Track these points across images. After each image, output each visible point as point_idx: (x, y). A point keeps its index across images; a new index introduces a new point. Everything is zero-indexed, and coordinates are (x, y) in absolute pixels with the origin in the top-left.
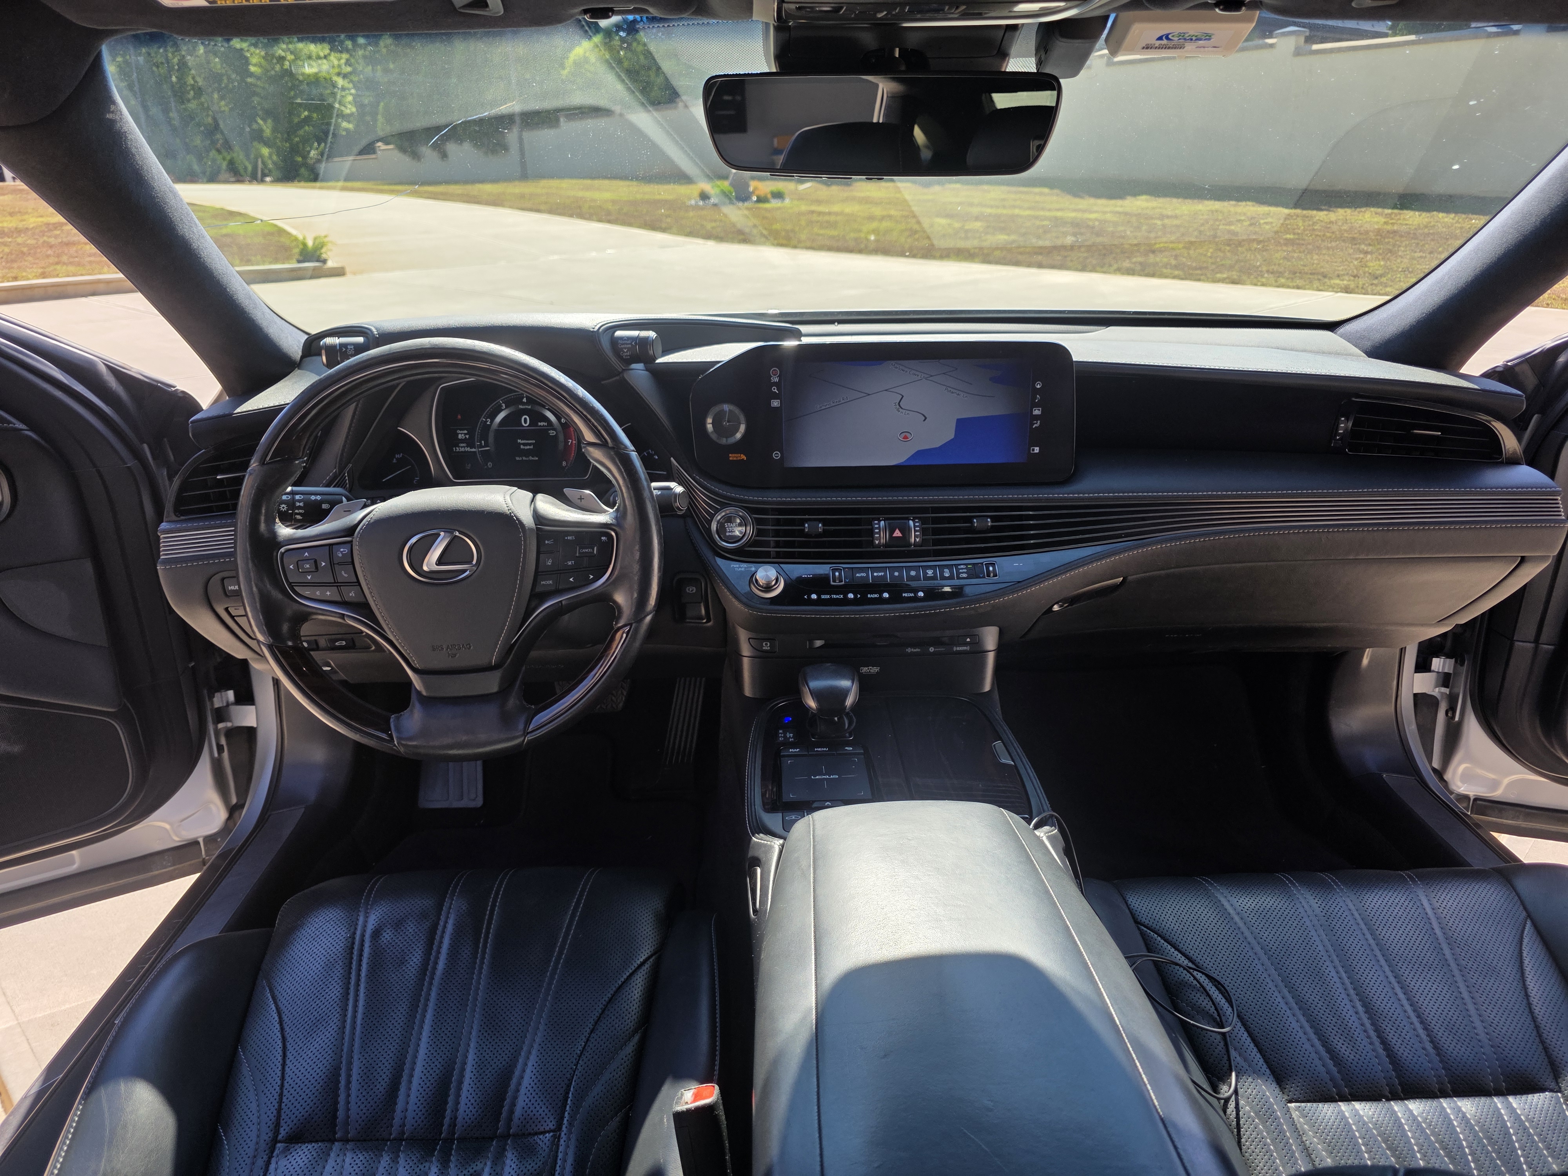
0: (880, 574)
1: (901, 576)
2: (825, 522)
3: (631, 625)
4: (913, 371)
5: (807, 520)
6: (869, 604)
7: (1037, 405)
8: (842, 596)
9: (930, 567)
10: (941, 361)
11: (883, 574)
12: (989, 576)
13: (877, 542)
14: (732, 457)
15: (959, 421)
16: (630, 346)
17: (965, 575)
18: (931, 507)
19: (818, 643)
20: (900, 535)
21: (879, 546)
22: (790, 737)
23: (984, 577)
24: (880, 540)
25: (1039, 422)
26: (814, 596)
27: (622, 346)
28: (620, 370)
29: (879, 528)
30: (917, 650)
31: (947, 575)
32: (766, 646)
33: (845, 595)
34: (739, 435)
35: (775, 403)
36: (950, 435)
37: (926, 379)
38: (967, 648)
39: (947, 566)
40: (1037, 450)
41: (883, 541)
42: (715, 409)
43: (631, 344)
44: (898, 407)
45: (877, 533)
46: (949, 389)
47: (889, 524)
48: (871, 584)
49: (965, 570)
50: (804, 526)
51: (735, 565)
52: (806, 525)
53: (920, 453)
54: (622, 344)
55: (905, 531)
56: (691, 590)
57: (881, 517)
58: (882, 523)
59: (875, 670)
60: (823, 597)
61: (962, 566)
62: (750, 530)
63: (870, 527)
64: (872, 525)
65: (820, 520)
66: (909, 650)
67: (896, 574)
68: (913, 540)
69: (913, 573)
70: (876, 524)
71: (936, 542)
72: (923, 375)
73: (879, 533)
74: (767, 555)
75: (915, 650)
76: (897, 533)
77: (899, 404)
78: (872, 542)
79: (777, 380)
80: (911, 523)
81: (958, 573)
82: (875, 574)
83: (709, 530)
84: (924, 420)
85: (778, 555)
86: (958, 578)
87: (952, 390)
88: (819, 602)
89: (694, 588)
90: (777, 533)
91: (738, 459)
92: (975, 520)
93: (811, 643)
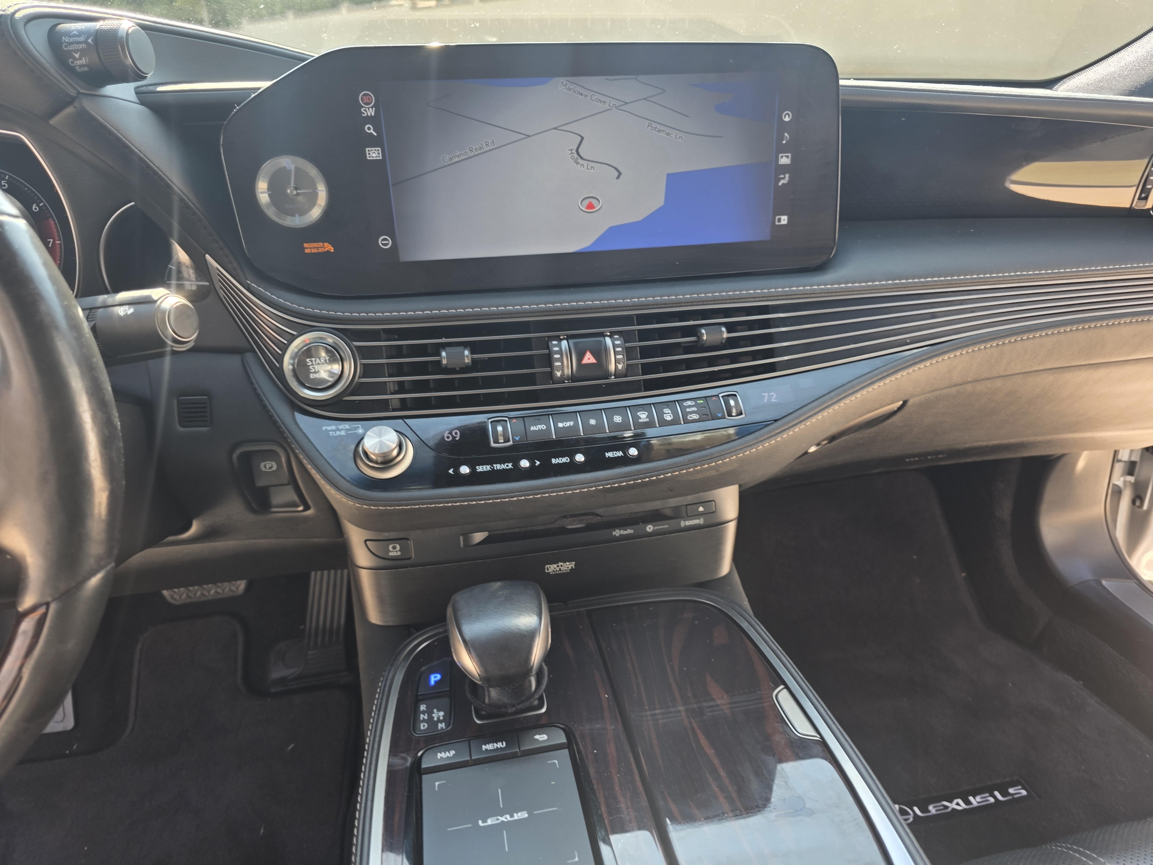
0: (568, 424)
1: (600, 426)
2: (474, 348)
3: (48, 604)
4: (597, 96)
5: (444, 346)
6: (556, 475)
7: (782, 149)
8: (510, 466)
9: (643, 407)
10: (641, 78)
11: (572, 423)
12: (730, 415)
13: (559, 374)
14: (310, 248)
15: (670, 176)
16: (84, 46)
17: (695, 417)
18: (637, 315)
19: (479, 537)
20: (593, 360)
21: (562, 380)
22: (439, 721)
23: (723, 417)
24: (563, 370)
25: (787, 176)
26: (465, 470)
27: (71, 48)
28: (73, 93)
29: (560, 352)
30: (630, 531)
31: (668, 417)
32: (394, 551)
33: (516, 464)
34: (316, 213)
35: (374, 154)
36: (658, 201)
37: (617, 108)
38: (700, 521)
39: (667, 404)
40: (784, 220)
41: (568, 372)
42: (268, 167)
43: (86, 42)
44: (576, 155)
45: (557, 360)
46: (654, 125)
47: (575, 344)
48: (554, 441)
49: (695, 409)
50: (439, 355)
51: (330, 427)
52: (444, 354)
53: (613, 231)
54: (70, 44)
55: (600, 353)
56: (268, 466)
57: (562, 334)
58: (564, 343)
59: (567, 566)
60: (480, 469)
61: (689, 403)
62: (349, 368)
63: (547, 351)
64: (548, 348)
65: (465, 345)
66: (617, 533)
67: (593, 422)
68: (612, 367)
69: (618, 419)
70: (555, 346)
71: (647, 369)
72: (614, 102)
73: (561, 360)
74: (384, 405)
75: (625, 532)
76: (589, 359)
77: (577, 151)
78: (551, 374)
79: (371, 112)
80: (608, 340)
81: (685, 414)
82: (560, 425)
83: (280, 372)
84: (618, 178)
85: (404, 405)
86: (686, 421)
87: (658, 126)
88: (474, 479)
89: (274, 464)
90: (399, 370)
91: (321, 250)
92: (703, 331)
93: (467, 539)
